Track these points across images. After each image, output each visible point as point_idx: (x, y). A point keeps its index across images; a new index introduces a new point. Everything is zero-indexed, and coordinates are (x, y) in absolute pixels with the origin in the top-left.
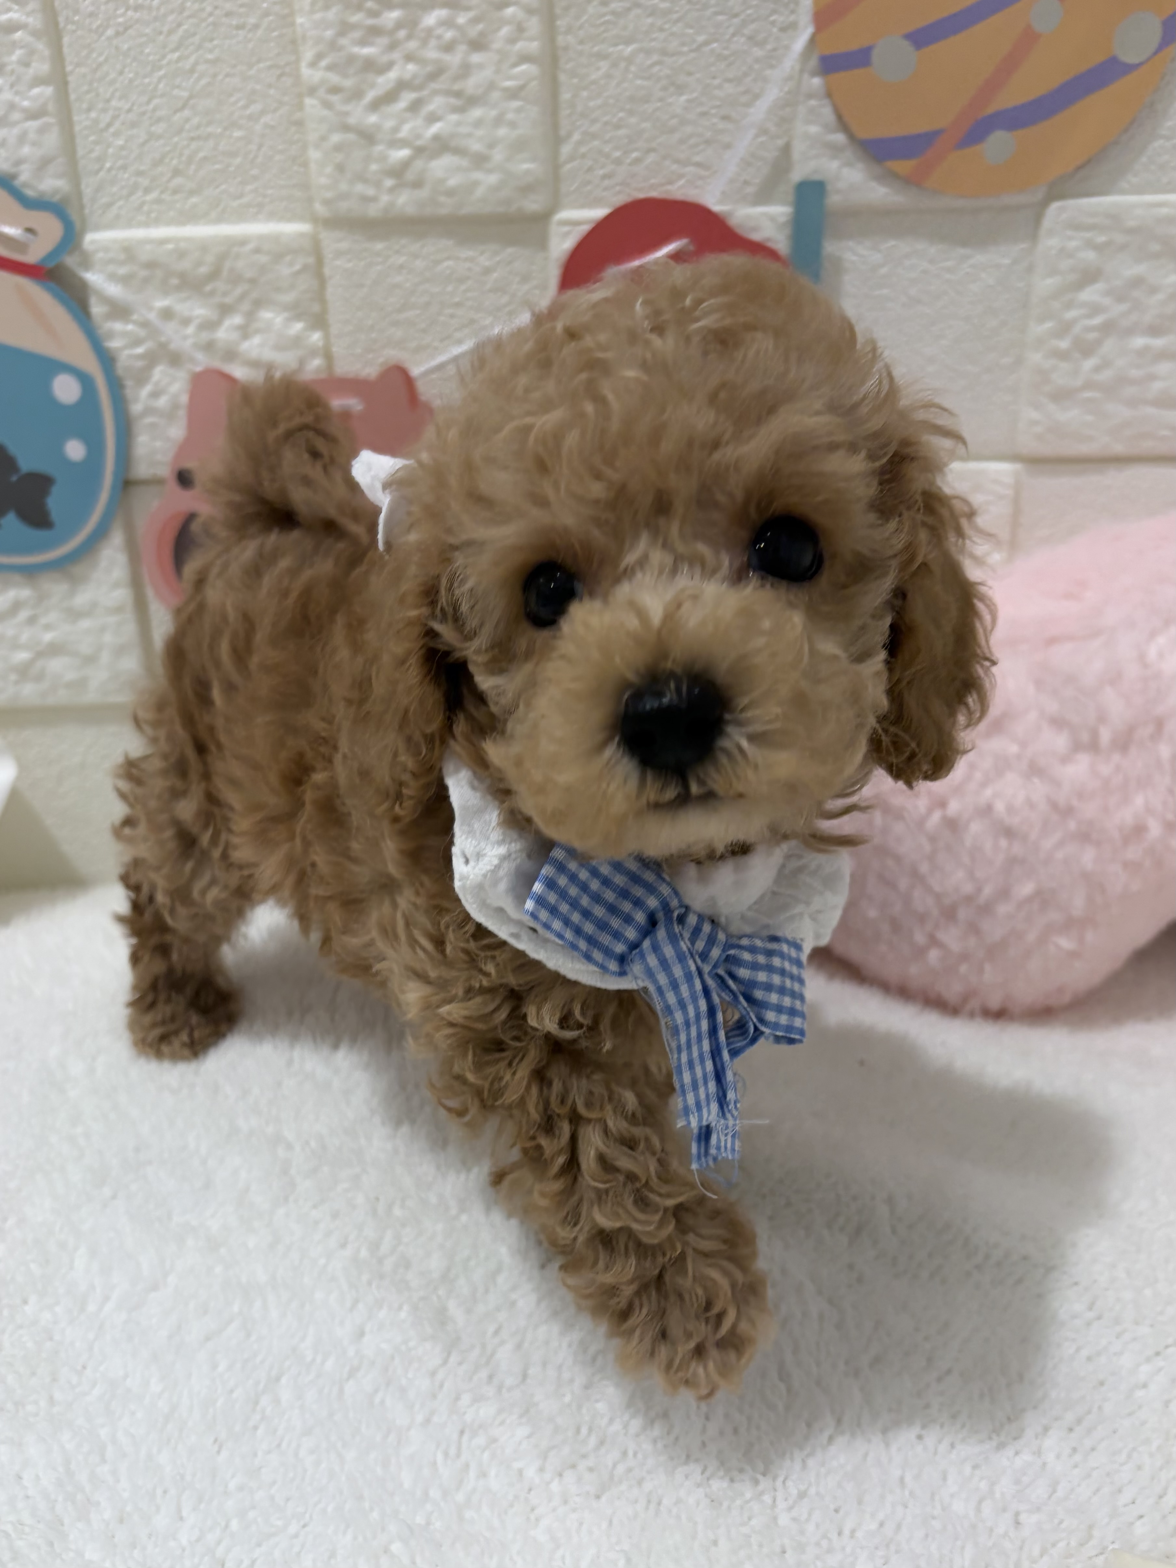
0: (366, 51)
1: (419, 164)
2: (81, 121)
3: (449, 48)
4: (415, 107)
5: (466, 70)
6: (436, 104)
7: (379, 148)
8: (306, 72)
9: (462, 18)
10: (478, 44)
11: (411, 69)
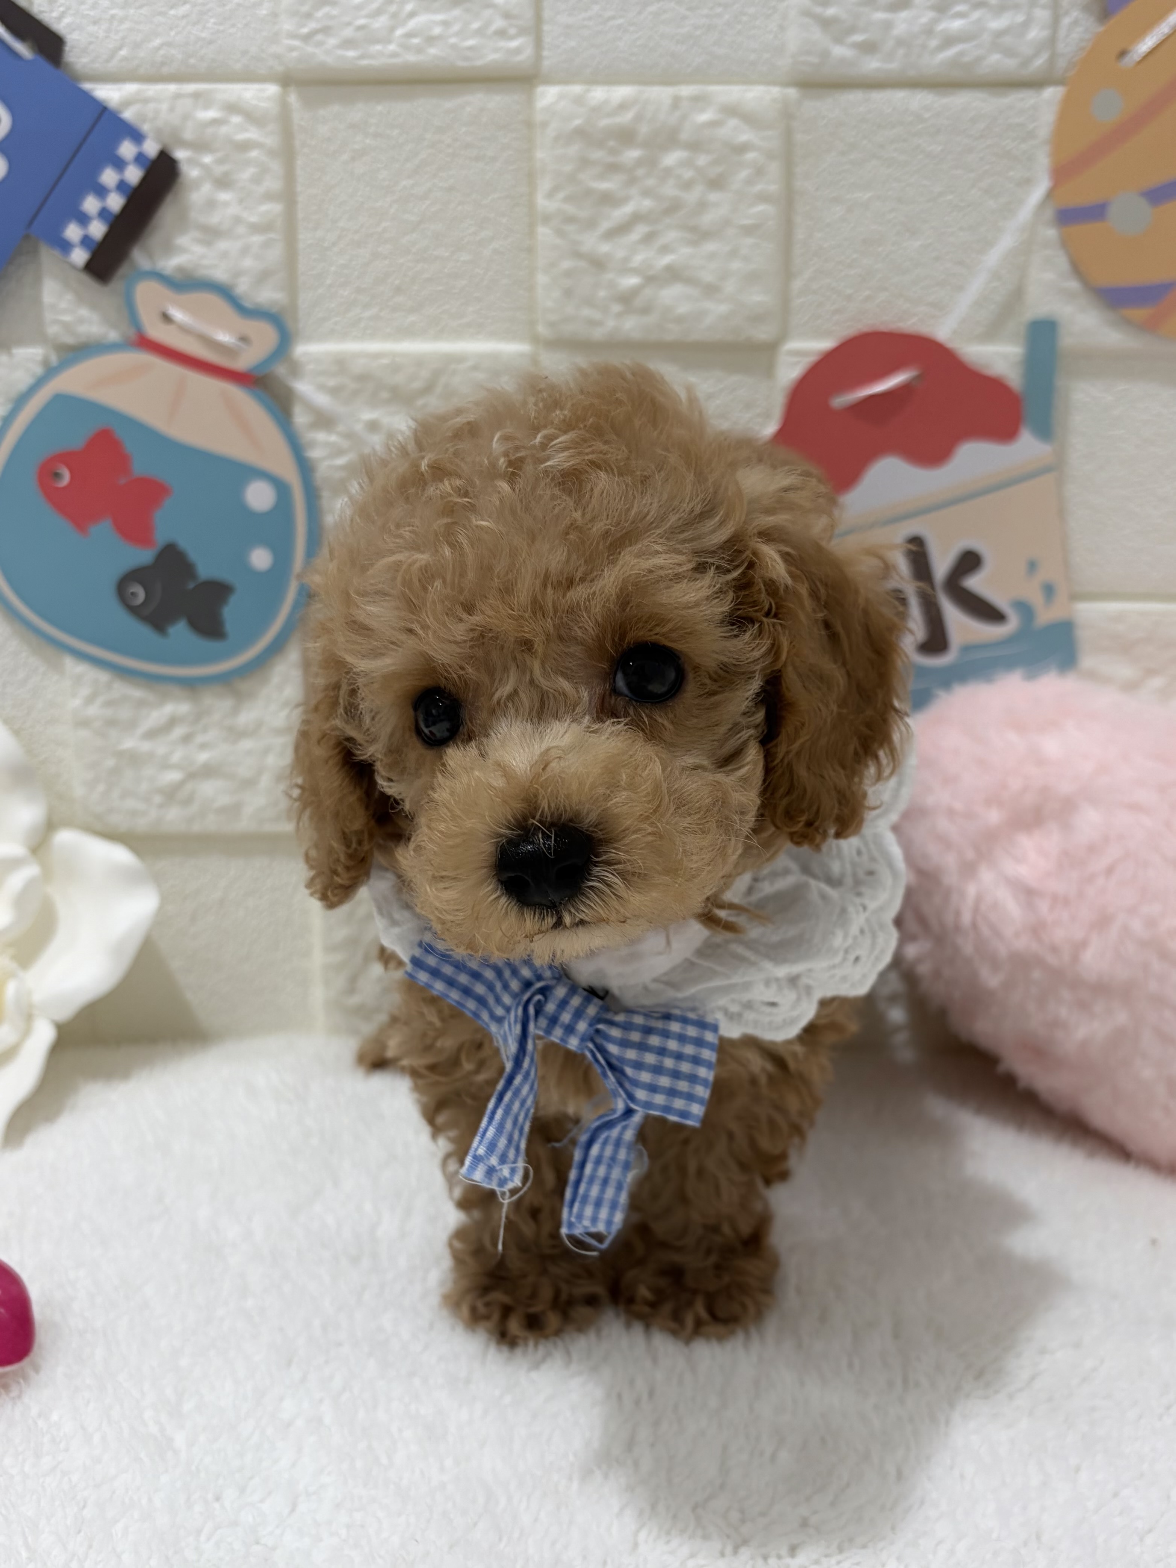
0: (605, 185)
1: (648, 292)
2: (305, 238)
3: (687, 185)
4: (648, 238)
5: (702, 206)
6: (671, 235)
7: (609, 276)
8: (542, 202)
9: (702, 160)
10: (716, 184)
11: (647, 204)
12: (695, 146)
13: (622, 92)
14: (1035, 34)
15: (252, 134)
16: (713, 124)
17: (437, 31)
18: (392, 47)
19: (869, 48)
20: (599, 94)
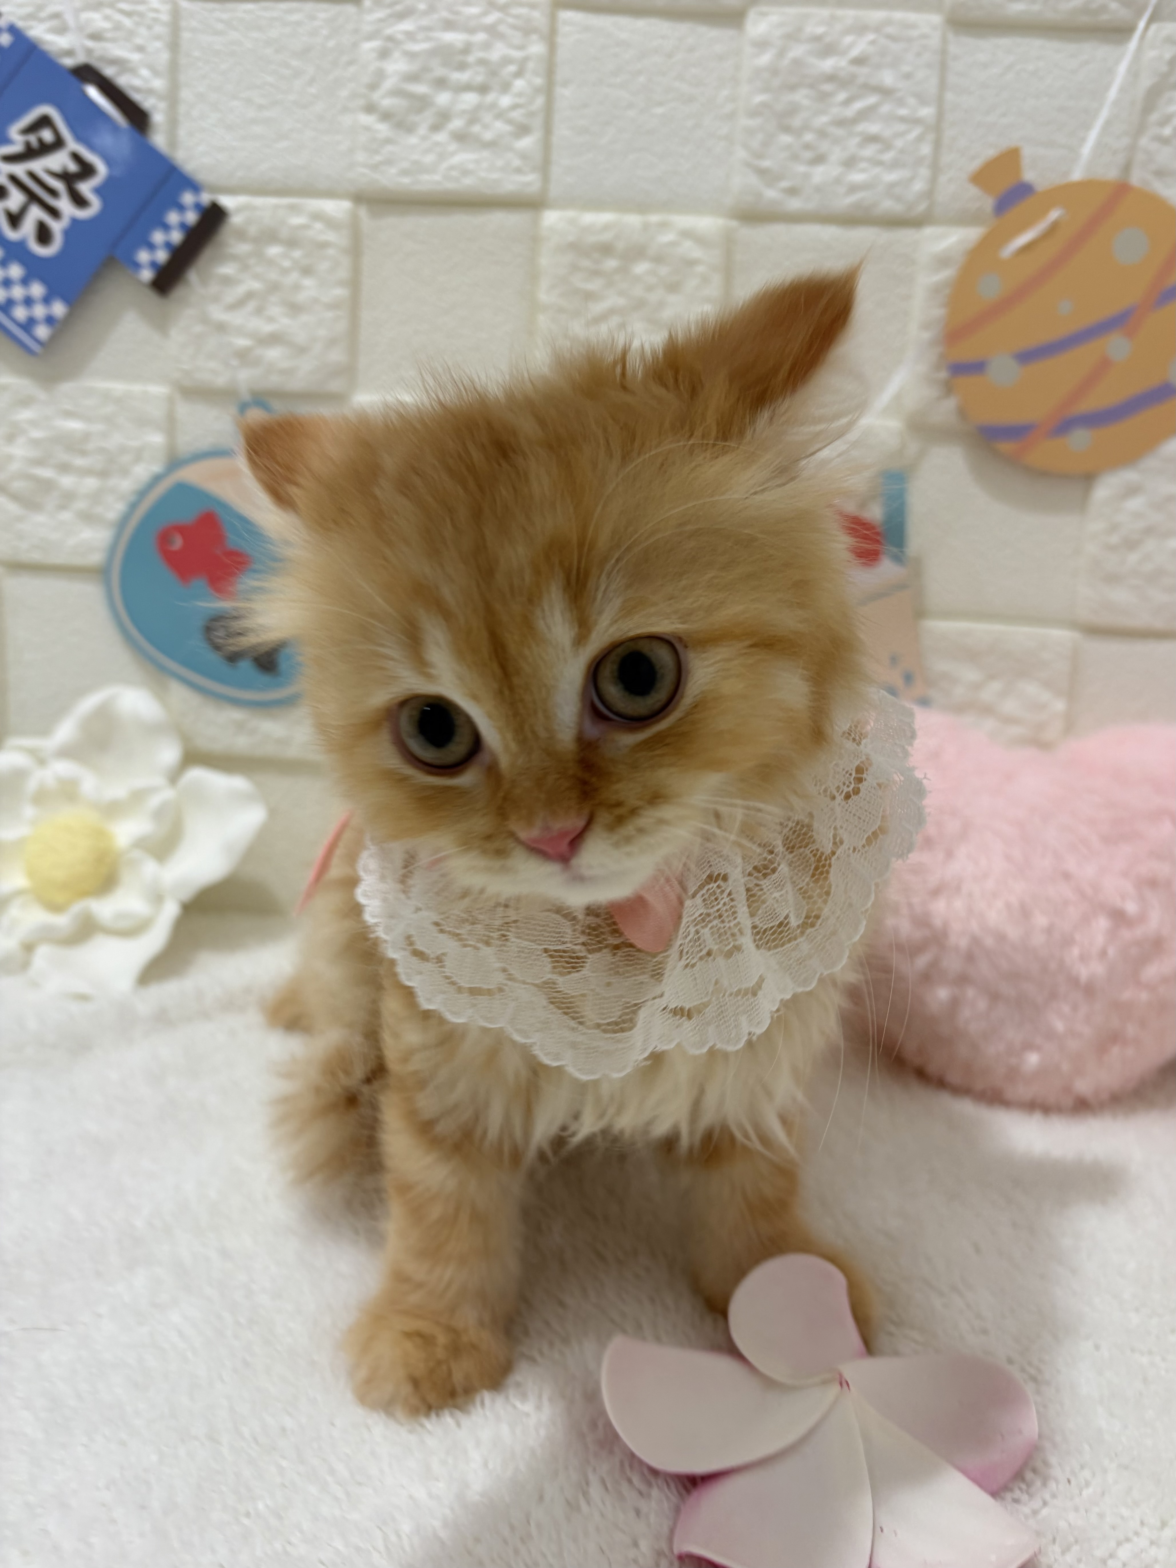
0: (589, 286)
2: (365, 316)
3: (651, 289)
8: (543, 296)
9: (664, 270)
10: (673, 287)
11: (621, 301)
12: (659, 259)
13: (606, 217)
14: (918, 186)
15: (330, 236)
16: (673, 244)
17: (471, 166)
18: (437, 177)
19: (792, 191)
20: (589, 218)
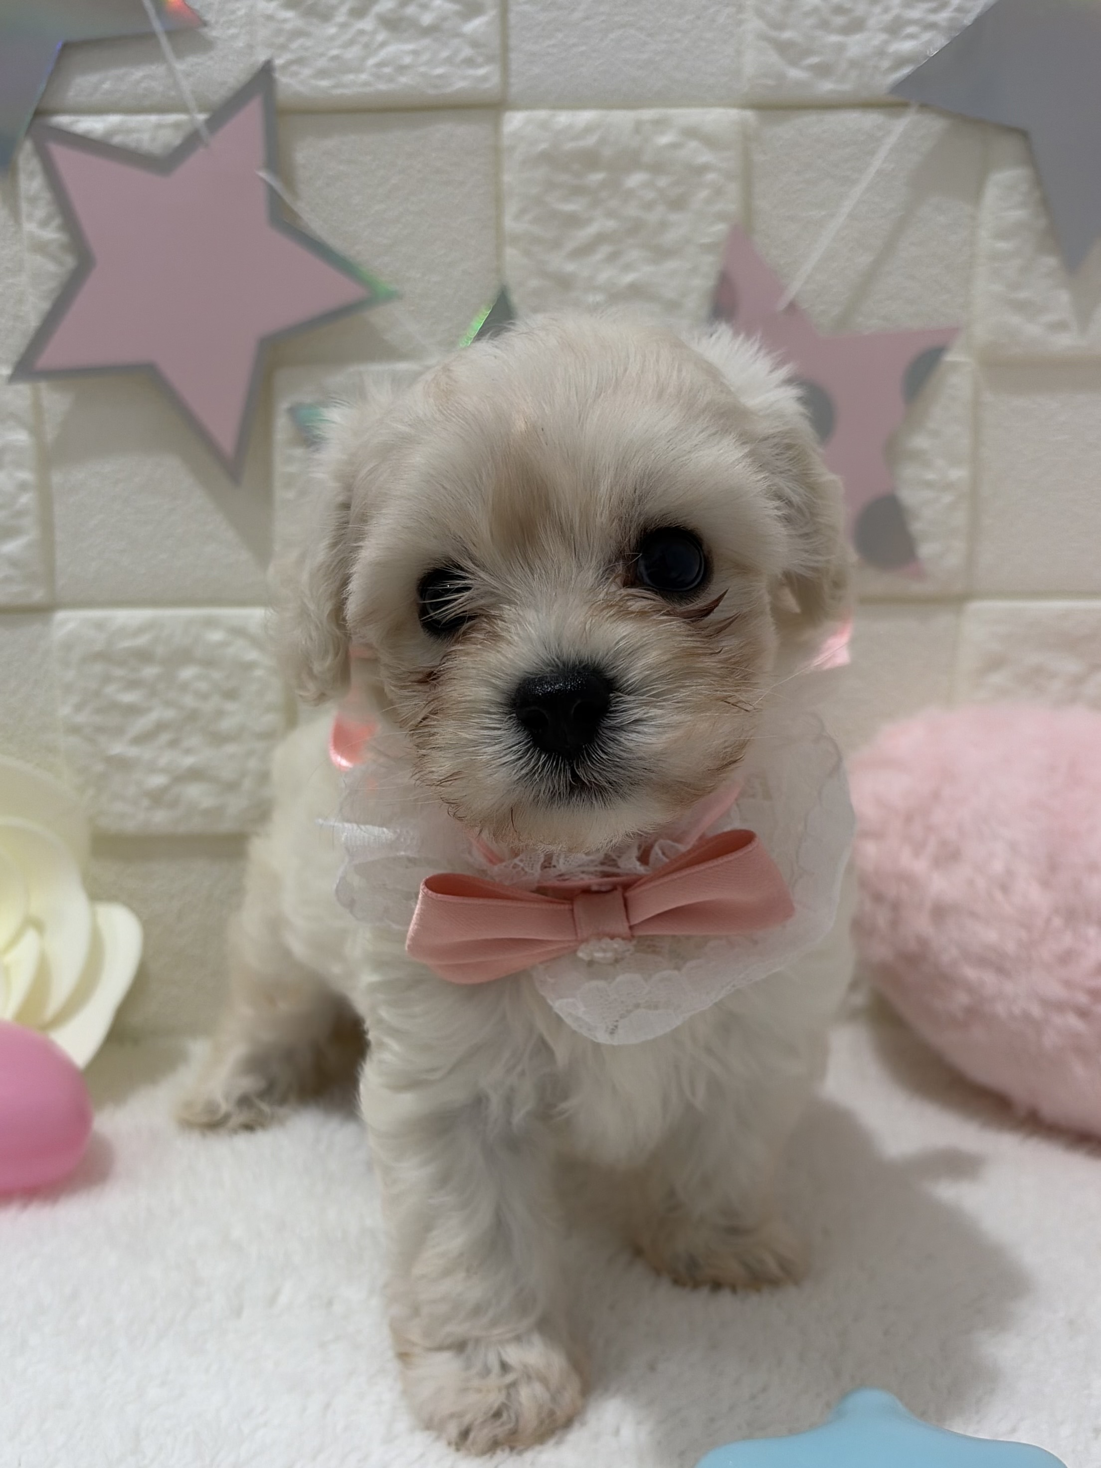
0: (570, 207)
3: (649, 206)
4: (613, 257)
5: (663, 225)
6: (634, 254)
8: (509, 224)
9: (663, 182)
10: (677, 204)
11: (611, 224)
12: (657, 168)
13: (586, 116)
16: (674, 146)
17: (407, 60)
18: (363, 77)
19: (823, 70)
20: (563, 118)
